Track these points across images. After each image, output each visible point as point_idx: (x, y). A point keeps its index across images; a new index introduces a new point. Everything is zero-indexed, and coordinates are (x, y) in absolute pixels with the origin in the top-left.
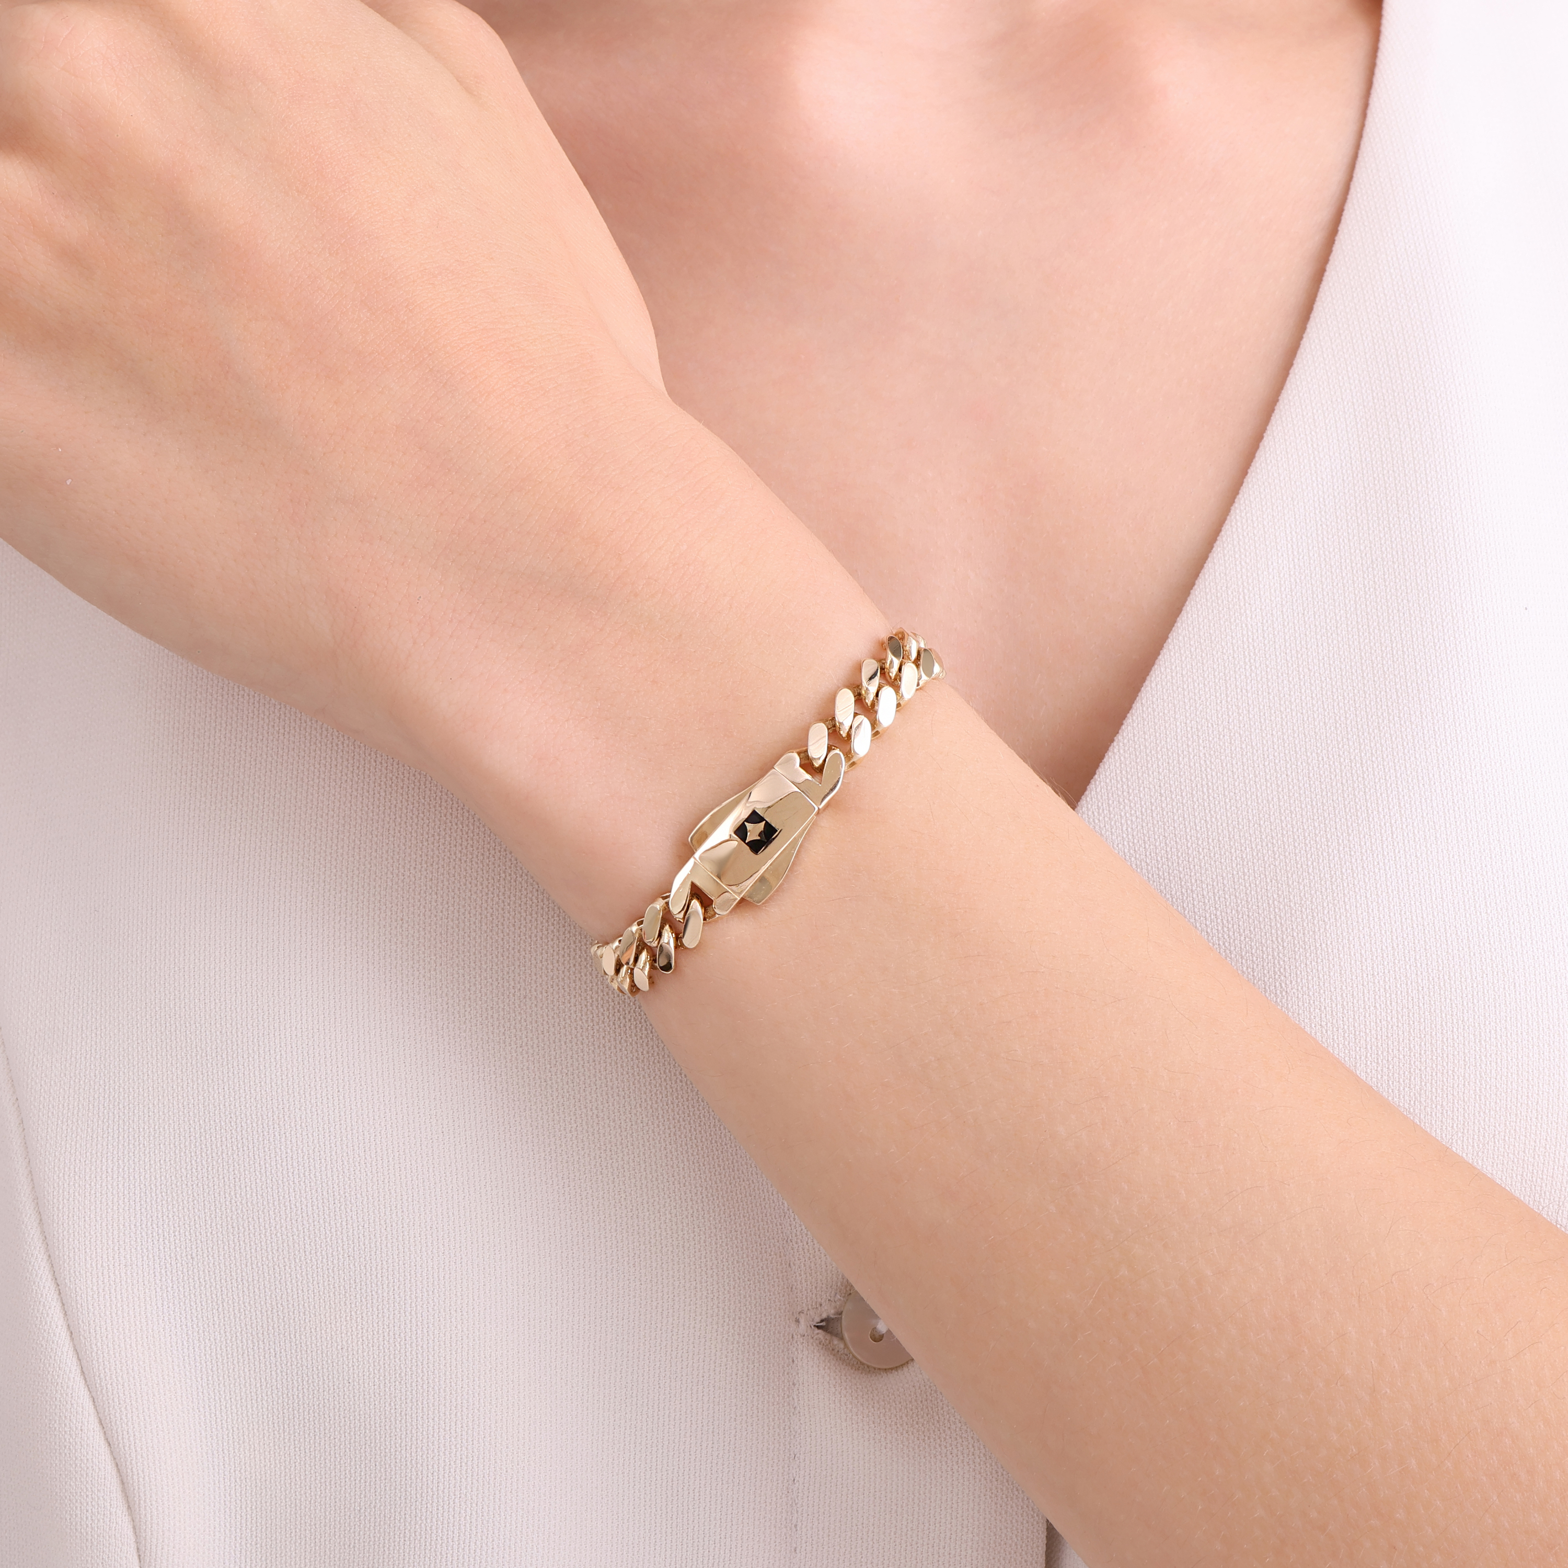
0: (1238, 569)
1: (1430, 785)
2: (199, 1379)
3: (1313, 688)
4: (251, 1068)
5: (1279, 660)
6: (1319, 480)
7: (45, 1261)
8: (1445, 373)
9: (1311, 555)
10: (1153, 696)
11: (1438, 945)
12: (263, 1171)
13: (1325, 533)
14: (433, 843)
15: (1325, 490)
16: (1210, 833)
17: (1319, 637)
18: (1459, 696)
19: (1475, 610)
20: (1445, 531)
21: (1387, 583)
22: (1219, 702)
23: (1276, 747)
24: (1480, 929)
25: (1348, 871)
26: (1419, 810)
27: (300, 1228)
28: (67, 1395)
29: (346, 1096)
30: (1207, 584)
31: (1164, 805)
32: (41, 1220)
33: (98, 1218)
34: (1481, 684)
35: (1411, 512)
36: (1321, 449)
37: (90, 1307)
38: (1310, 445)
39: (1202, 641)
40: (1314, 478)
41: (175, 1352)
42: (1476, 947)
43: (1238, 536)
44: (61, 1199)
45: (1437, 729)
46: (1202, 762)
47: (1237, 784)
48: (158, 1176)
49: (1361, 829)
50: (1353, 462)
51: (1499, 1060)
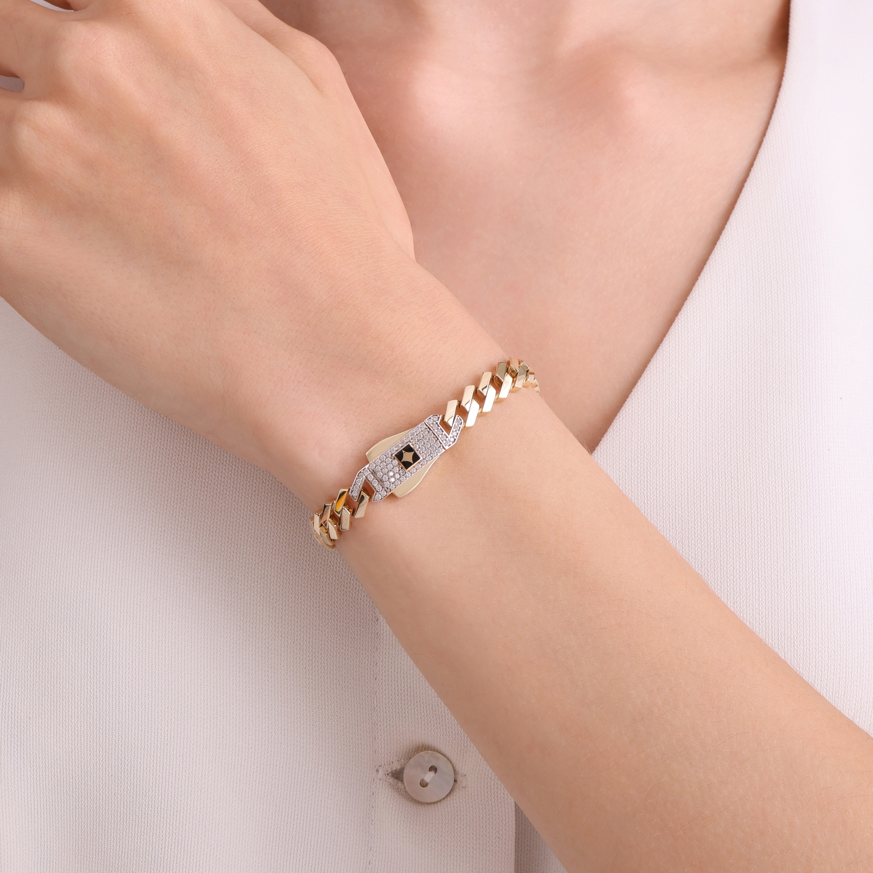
1: (776, 496)
2: (29, 789)
3: (713, 431)
4: (71, 610)
12: (73, 670)
27: (92, 705)
41: (16, 773)
42: (795, 592)
49: (734, 518)
50: (749, 302)
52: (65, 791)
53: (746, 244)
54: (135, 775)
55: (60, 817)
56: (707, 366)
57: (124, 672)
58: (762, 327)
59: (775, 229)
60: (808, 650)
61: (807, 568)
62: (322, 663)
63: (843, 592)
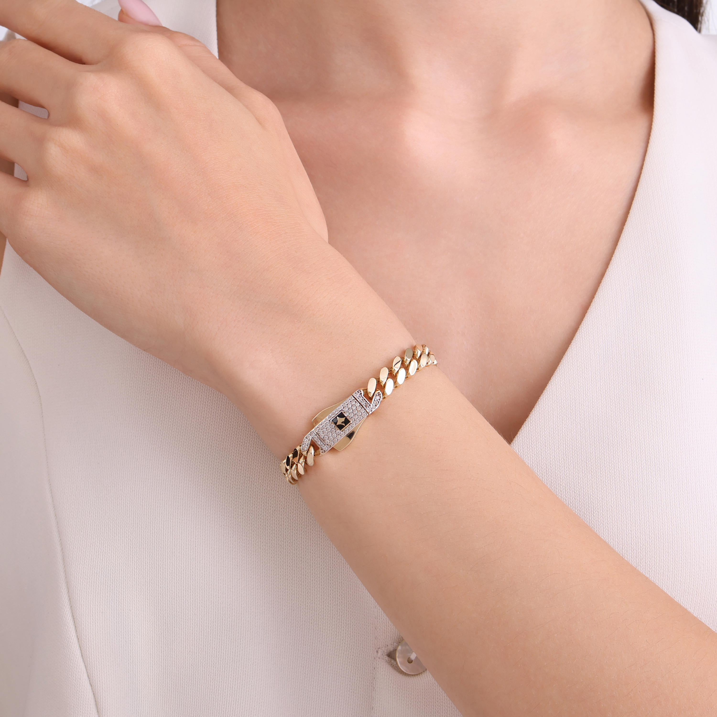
0: (582, 353)
1: (659, 452)
2: (129, 660)
3: (612, 407)
4: (160, 534)
5: (598, 394)
7: (69, 608)
8: (672, 277)
9: (613, 350)
10: (544, 404)
11: (659, 520)
12: (162, 577)
13: (619, 341)
14: (242, 446)
15: (620, 322)
16: (565, 465)
17: (615, 385)
18: (673, 415)
19: (681, 379)
20: (670, 345)
21: (645, 365)
22: (572, 409)
23: (595, 430)
24: (676, 514)
25: (623, 486)
26: (654, 463)
27: (175, 602)
28: (75, 664)
29: (199, 548)
30: (569, 358)
31: (546, 451)
32: (68, 591)
33: (92, 592)
34: (682, 411)
35: (656, 336)
36: (619, 305)
37: (87, 629)
38: (614, 303)
39: (566, 382)
40: (615, 317)
41: (120, 648)
42: (675, 522)
43: (582, 339)
44: (77, 583)
45: (663, 429)
46: (564, 434)
47: (578, 444)
48: (118, 576)
49: (629, 469)
50: (632, 312)
51: (682, 570)
52: (156, 662)
53: (627, 270)
54: (206, 652)
55: (152, 680)
56: (605, 360)
57: (199, 579)
58: (642, 330)
59: (647, 257)
60: (685, 564)
61: (682, 504)
62: (340, 572)
63: (709, 521)
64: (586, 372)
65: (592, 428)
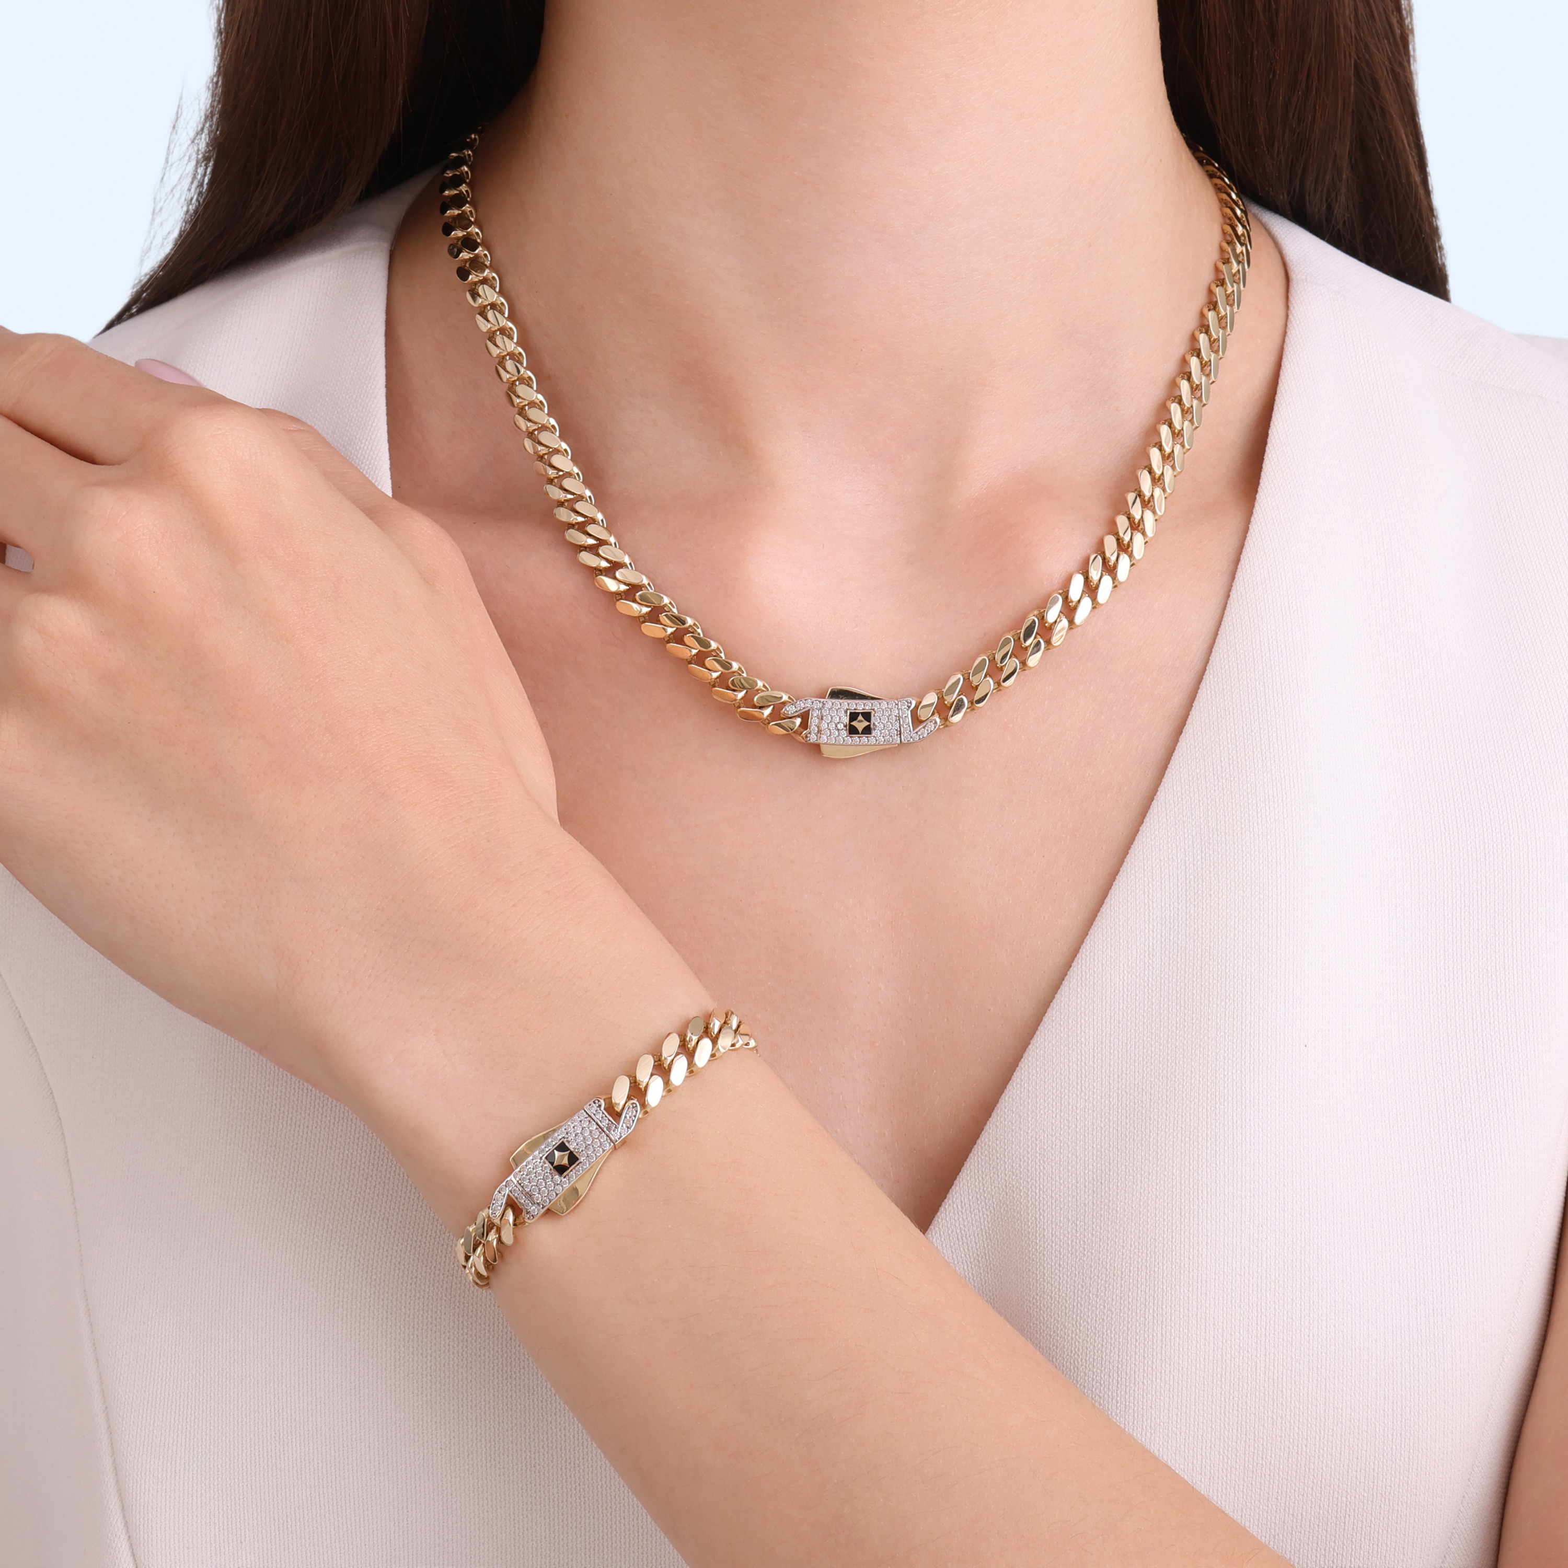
6: (1151, 926)
20: (1244, 978)
64: (1083, 1039)
65: (1090, 1154)
